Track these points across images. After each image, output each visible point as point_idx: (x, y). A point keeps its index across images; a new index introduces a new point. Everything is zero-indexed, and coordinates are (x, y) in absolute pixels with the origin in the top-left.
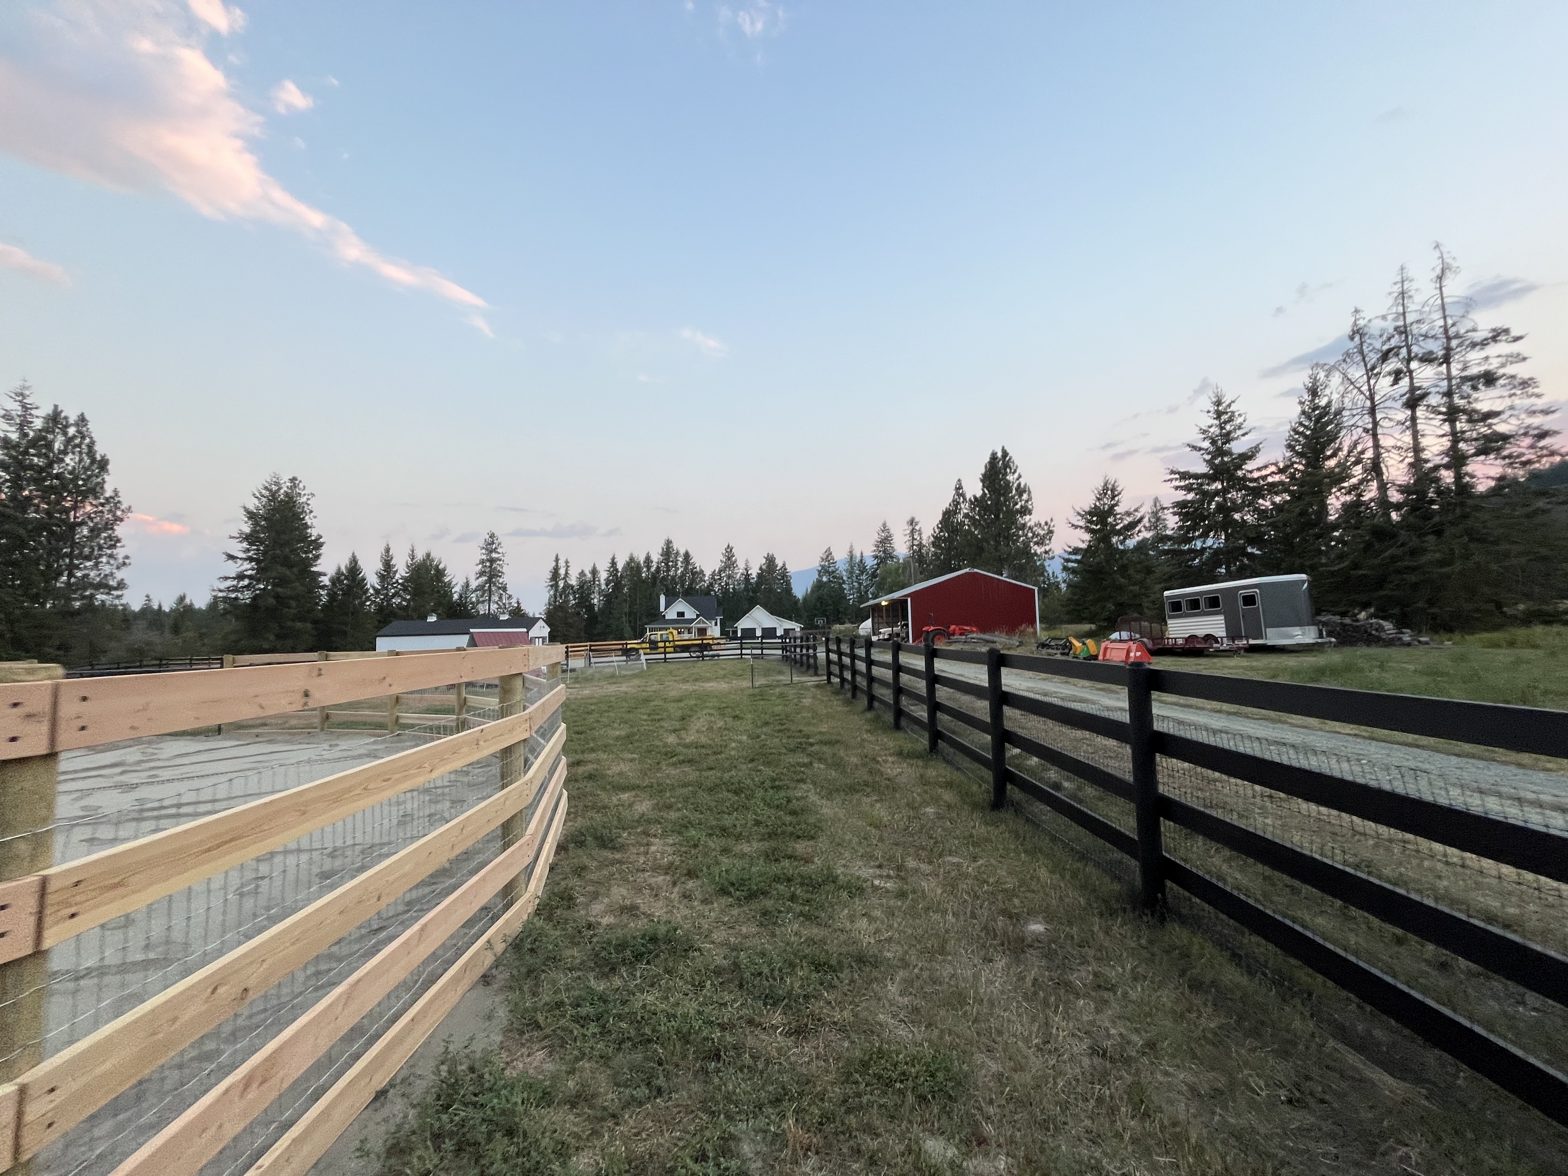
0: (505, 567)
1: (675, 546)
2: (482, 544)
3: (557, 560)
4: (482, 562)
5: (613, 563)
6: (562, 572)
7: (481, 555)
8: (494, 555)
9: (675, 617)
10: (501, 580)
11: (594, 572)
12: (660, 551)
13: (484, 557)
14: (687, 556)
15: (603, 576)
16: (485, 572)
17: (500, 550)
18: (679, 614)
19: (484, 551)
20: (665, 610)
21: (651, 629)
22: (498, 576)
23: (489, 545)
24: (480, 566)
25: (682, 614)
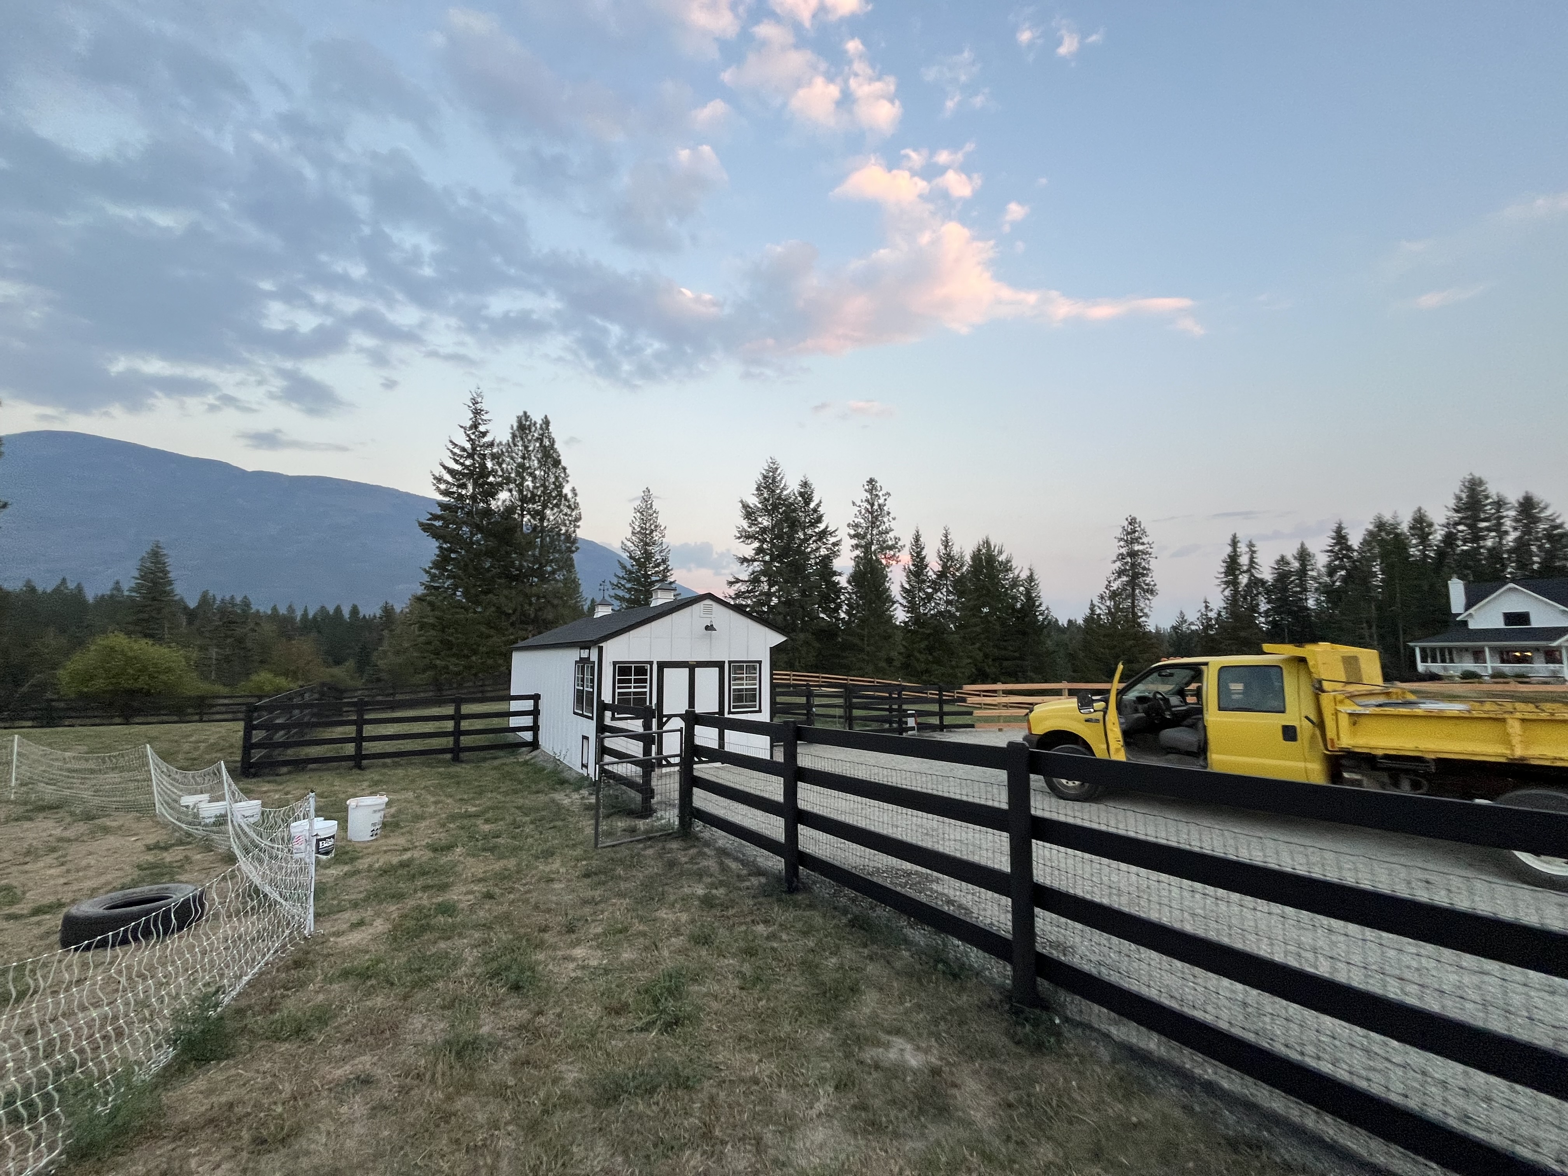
0: (1152, 561)
1: (1493, 489)
2: (1119, 533)
3: (1234, 543)
4: (1121, 557)
5: (1340, 538)
6: (1244, 560)
7: (1116, 548)
8: (1137, 547)
9: (1500, 624)
10: (1148, 580)
11: (1304, 556)
12: (1452, 503)
13: (1124, 551)
14: (1528, 506)
15: (1321, 560)
16: (1126, 570)
17: (1145, 540)
18: (1510, 618)
19: (1122, 543)
20: (1466, 610)
21: (1423, 650)
22: (1143, 575)
23: (1128, 533)
24: (1118, 564)
25: (1523, 618)
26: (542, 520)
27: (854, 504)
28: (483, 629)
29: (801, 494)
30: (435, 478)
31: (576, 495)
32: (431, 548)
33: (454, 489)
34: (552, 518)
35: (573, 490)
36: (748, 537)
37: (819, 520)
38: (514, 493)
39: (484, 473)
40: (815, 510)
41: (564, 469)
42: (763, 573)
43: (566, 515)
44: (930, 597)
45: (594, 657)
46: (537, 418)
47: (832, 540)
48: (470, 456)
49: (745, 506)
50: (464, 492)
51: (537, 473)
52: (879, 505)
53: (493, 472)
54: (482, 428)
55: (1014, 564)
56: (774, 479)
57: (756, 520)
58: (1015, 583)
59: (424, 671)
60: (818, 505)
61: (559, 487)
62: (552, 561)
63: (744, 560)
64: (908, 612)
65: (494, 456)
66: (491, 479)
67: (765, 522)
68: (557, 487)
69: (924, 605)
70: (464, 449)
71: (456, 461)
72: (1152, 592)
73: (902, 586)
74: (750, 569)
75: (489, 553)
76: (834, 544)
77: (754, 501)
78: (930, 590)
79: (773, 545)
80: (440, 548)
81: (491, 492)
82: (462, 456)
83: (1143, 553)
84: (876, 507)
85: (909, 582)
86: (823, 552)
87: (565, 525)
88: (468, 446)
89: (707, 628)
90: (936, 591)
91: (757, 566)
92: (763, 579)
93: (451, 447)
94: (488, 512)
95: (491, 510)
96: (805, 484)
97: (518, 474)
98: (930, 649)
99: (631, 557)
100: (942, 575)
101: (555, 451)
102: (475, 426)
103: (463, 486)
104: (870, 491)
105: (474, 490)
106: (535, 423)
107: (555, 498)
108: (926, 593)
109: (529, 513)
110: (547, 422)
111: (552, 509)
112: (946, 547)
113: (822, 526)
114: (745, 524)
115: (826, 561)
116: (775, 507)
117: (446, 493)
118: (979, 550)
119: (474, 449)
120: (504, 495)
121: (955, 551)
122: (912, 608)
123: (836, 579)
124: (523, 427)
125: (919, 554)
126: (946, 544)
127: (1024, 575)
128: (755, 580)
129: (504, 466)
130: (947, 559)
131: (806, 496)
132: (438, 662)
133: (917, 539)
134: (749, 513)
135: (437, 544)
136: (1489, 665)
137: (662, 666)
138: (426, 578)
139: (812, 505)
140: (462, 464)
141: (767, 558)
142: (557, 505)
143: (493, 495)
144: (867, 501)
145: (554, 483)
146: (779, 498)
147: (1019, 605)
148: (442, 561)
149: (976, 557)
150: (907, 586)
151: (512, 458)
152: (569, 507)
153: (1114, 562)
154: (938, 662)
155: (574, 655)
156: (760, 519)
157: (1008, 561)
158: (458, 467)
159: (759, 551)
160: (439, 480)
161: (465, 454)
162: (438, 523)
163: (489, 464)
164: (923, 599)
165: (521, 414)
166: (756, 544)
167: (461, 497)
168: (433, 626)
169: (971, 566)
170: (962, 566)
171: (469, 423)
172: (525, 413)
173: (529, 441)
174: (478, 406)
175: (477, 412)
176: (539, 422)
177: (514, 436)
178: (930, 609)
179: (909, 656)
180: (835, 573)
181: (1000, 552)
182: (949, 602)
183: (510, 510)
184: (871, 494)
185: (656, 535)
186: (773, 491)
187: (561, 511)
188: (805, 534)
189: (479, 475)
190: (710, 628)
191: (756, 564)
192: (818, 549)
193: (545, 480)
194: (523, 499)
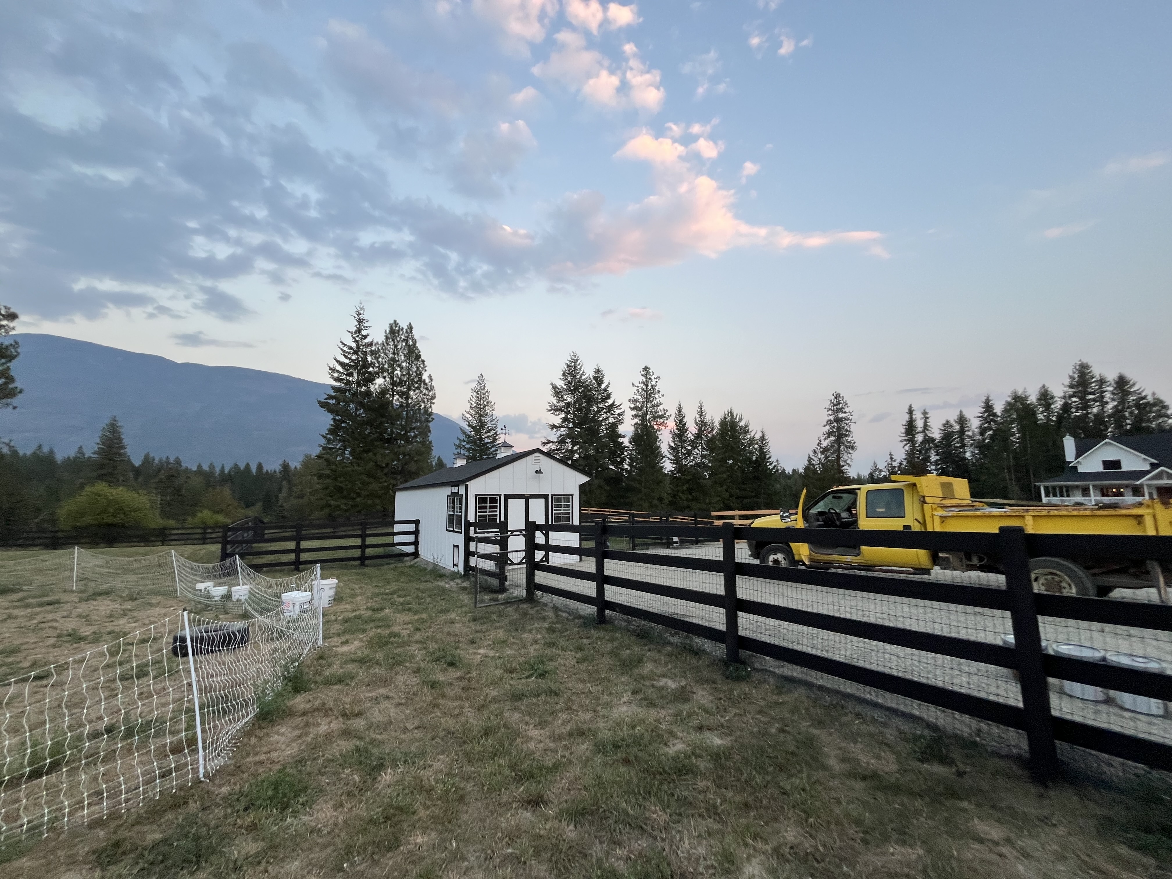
0: (852, 425)
1: (1097, 371)
2: (828, 405)
3: (911, 412)
4: (830, 422)
5: (988, 407)
6: (919, 424)
7: (826, 416)
8: (841, 415)
9: (1100, 469)
10: (850, 439)
11: (962, 420)
12: (1067, 381)
13: (832, 418)
14: (1122, 383)
15: (975, 424)
16: (833, 432)
17: (847, 410)
18: (1107, 464)
19: (830, 412)
20: (1077, 458)
21: (1046, 488)
22: (846, 436)
23: (834, 405)
24: (828, 427)
25: (1116, 464)
26: (407, 399)
27: (633, 385)
28: (365, 478)
29: (595, 378)
30: (330, 369)
31: (432, 380)
32: (327, 420)
33: (344, 377)
34: (414, 397)
35: (430, 376)
36: (556, 410)
37: (608, 397)
38: (387, 379)
39: (366, 365)
40: (605, 390)
41: (423, 361)
42: (568, 436)
43: (425, 395)
44: (689, 453)
45: (462, 491)
46: (404, 325)
47: (618, 411)
48: (356, 353)
49: (554, 387)
50: (351, 379)
51: (404, 364)
52: (652, 386)
53: (372, 365)
54: (364, 333)
55: (751, 428)
56: (575, 367)
57: (562, 397)
58: (752, 441)
59: (322, 509)
60: (608, 386)
61: (419, 374)
62: (414, 428)
63: (553, 427)
64: (674, 463)
65: (372, 353)
66: (371, 369)
67: (569, 398)
68: (418, 375)
69: (685, 458)
70: (351, 348)
71: (346, 357)
72: (852, 448)
73: (669, 445)
74: (558, 434)
75: (369, 423)
76: (619, 415)
77: (560, 384)
78: (689, 448)
79: (575, 415)
80: (334, 420)
81: (371, 379)
82: (349, 353)
83: (846, 419)
84: (649, 387)
85: (674, 442)
86: (611, 420)
87: (424, 402)
88: (354, 345)
89: (537, 472)
90: (694, 448)
91: (563, 431)
92: (568, 440)
93: (341, 346)
94: (368, 393)
95: (370, 391)
96: (598, 371)
97: (390, 365)
98: (690, 491)
99: (469, 425)
100: (698, 436)
101: (417, 349)
102: (359, 331)
103: (351, 374)
104: (645, 376)
105: (358, 377)
106: (403, 329)
107: (417, 383)
108: (687, 450)
109: (398, 394)
110: (411, 328)
111: (414, 391)
112: (701, 416)
113: (610, 402)
114: (554, 400)
115: (613, 427)
116: (576, 388)
117: (338, 380)
118: (725, 418)
119: (358, 347)
120: (379, 381)
121: (708, 419)
122: (676, 461)
123: (621, 440)
124: (394, 331)
125: (681, 421)
126: (701, 414)
127: (758, 436)
128: (562, 441)
129: (380, 360)
130: (702, 425)
131: (599, 380)
132: (332, 502)
133: (680, 410)
134: (557, 393)
135: (332, 417)
136: (1093, 498)
137: (507, 497)
138: (323, 442)
139: (603, 386)
140: (350, 359)
141: (571, 425)
142: (418, 388)
143: (372, 380)
144: (643, 383)
145: (416, 372)
146: (579, 381)
147: (754, 458)
148: (334, 430)
149: (723, 423)
150: (673, 445)
151: (386, 354)
152: (427, 389)
153: (825, 426)
154: (696, 500)
155: (447, 491)
156: (565, 397)
157: (746, 426)
158: (347, 361)
159: (565, 420)
160: (333, 370)
161: (352, 351)
162: (332, 402)
163: (369, 358)
164: (685, 454)
165: (392, 322)
166: (563, 415)
167: (348, 383)
168: (328, 477)
169: (720, 430)
170: (713, 429)
171: (354, 329)
172: (395, 321)
173: (398, 342)
174: (361, 317)
175: (360, 321)
176: (405, 328)
177: (387, 338)
178: (690, 462)
179: (674, 496)
180: (620, 436)
181: (741, 420)
182: (703, 456)
183: (383, 392)
184: (646, 377)
185: (488, 409)
186: (575, 376)
187: (421, 392)
188: (598, 407)
189: (361, 366)
190: (538, 472)
191: (562, 429)
192: (608, 418)
193: (409, 369)
194: (394, 384)
